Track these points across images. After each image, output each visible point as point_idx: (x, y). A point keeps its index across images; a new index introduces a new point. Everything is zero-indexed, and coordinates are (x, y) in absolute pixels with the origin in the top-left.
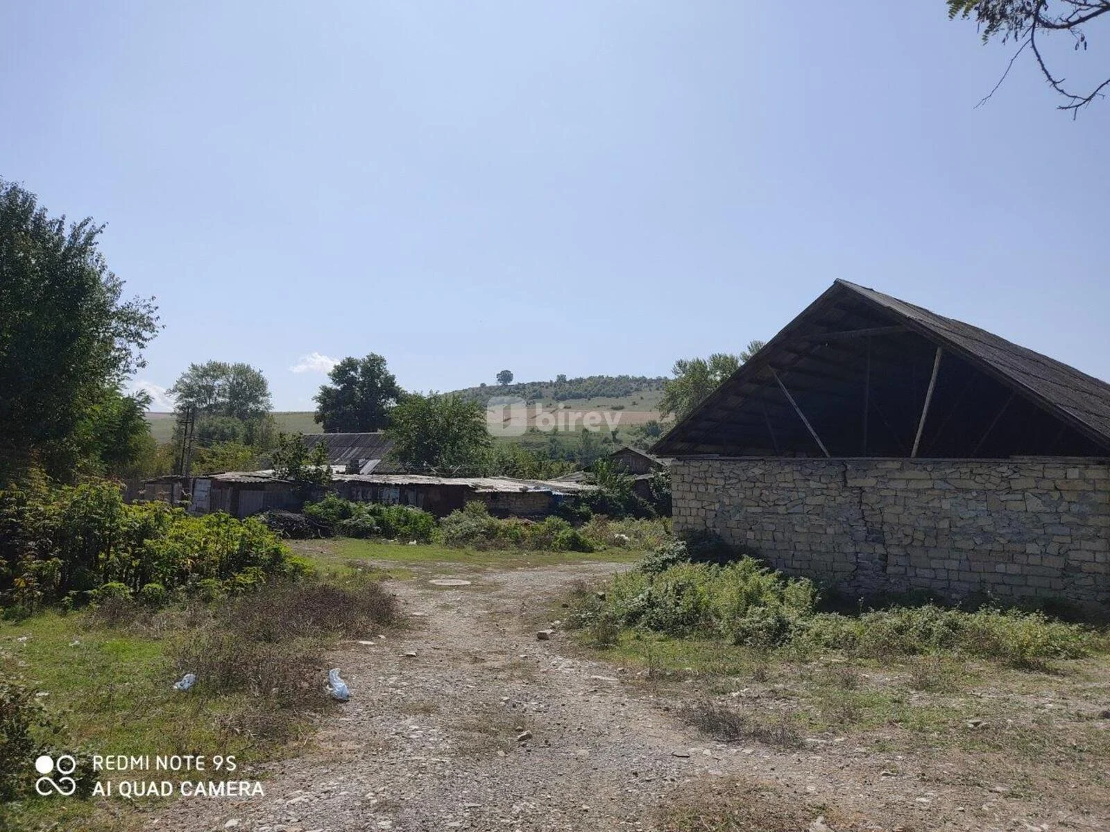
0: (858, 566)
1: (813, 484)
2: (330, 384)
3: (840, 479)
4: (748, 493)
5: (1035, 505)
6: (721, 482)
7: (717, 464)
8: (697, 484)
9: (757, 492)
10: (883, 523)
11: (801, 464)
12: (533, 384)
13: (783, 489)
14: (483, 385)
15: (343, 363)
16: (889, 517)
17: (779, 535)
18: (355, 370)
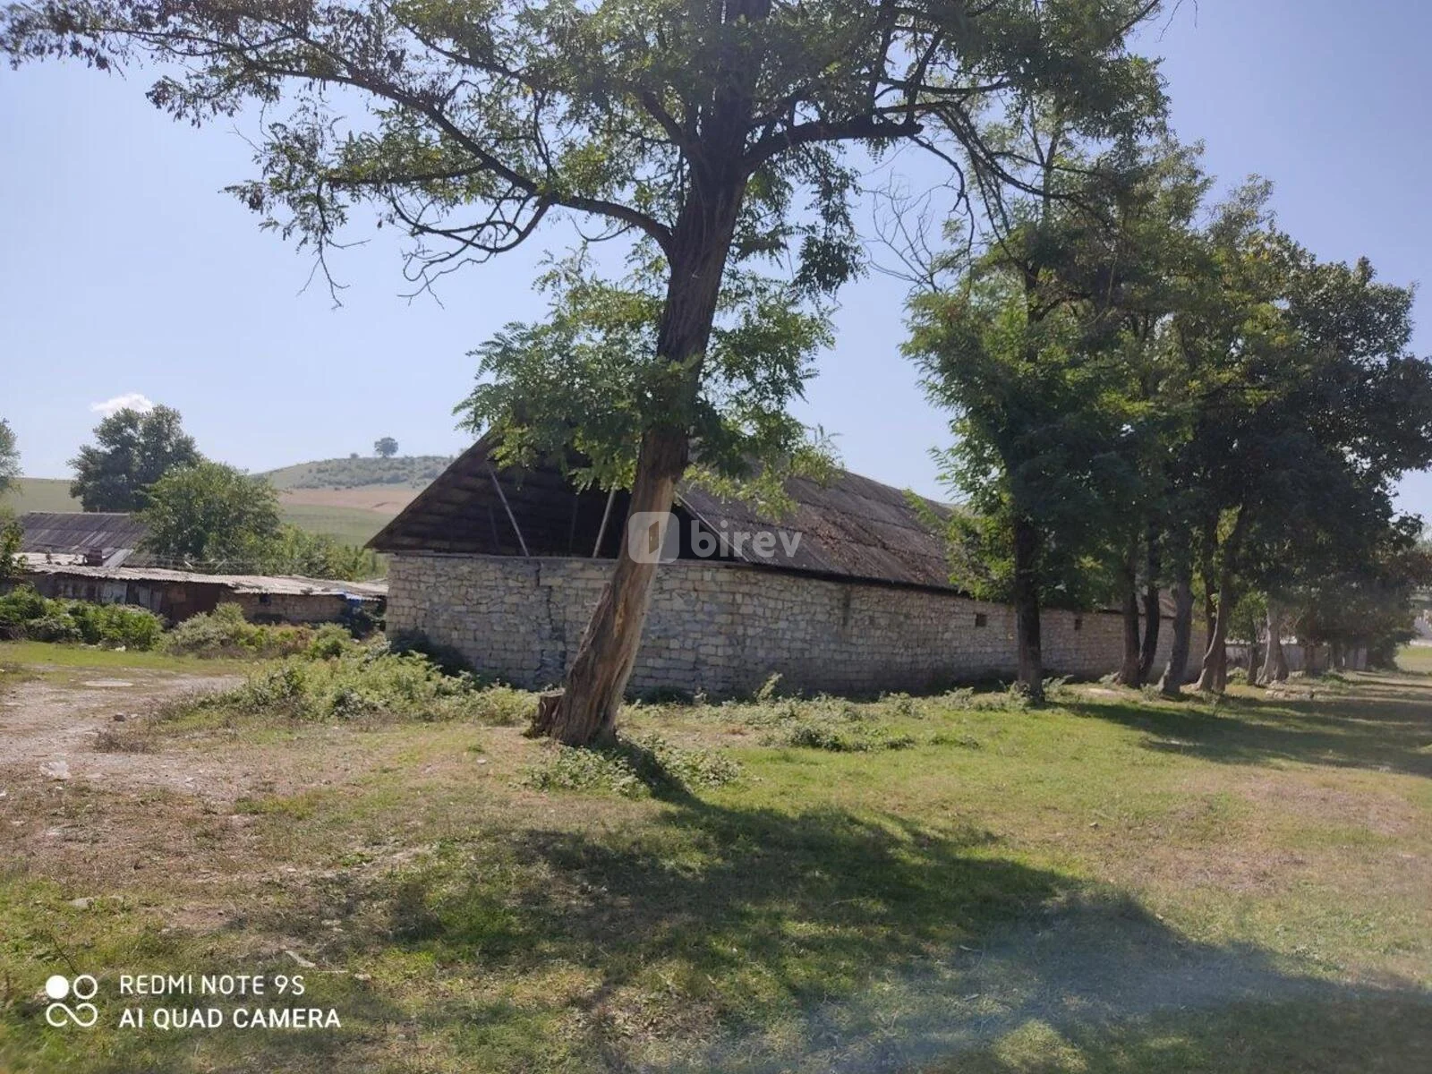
0: (543, 664)
1: (511, 583)
2: (95, 444)
3: (533, 578)
4: (456, 591)
5: (678, 604)
6: (432, 580)
7: (430, 561)
8: (411, 581)
9: (463, 591)
10: (565, 621)
11: (504, 563)
12: (426, 459)
13: (486, 587)
14: (354, 456)
15: (117, 416)
16: (570, 617)
17: (479, 634)
18: (134, 427)
